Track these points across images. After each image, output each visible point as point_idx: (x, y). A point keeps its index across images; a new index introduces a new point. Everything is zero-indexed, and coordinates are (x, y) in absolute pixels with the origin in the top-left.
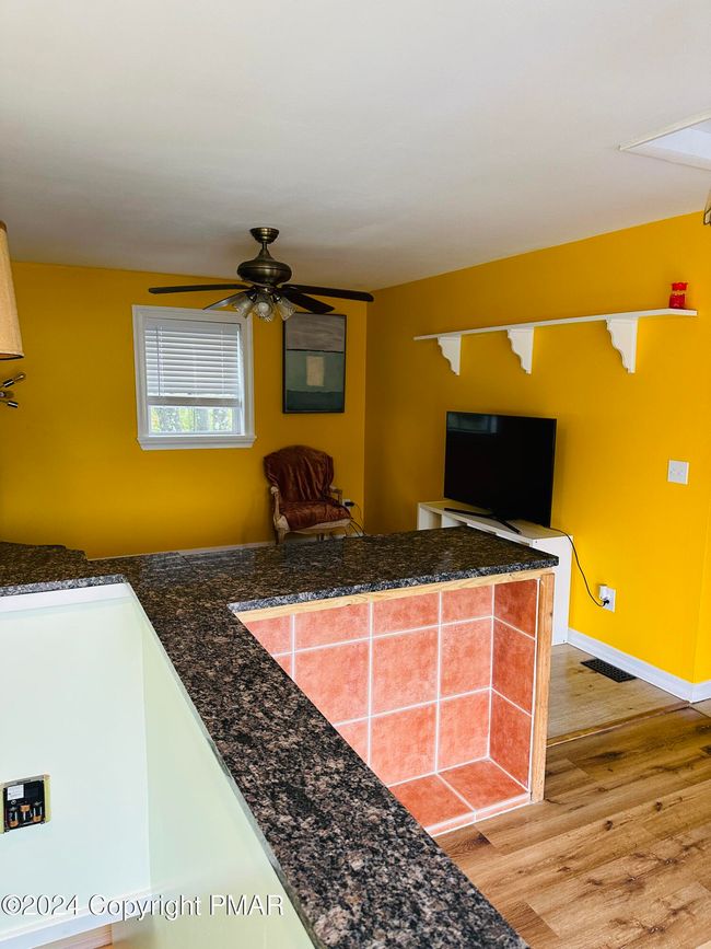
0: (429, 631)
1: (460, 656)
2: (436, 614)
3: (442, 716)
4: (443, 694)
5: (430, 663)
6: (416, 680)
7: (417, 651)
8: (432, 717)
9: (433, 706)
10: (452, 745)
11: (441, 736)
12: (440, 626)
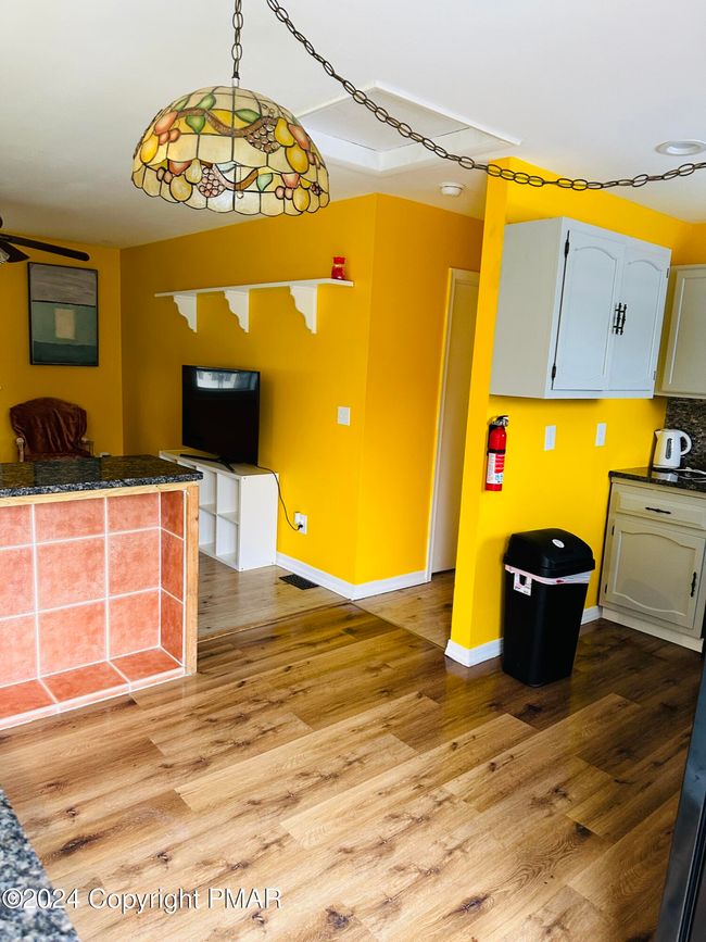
0: (95, 540)
1: (128, 560)
2: (102, 525)
3: (112, 611)
4: (111, 592)
5: (99, 566)
6: (83, 580)
7: (84, 556)
8: (102, 612)
9: (102, 604)
10: (123, 636)
11: (112, 628)
12: (107, 535)
